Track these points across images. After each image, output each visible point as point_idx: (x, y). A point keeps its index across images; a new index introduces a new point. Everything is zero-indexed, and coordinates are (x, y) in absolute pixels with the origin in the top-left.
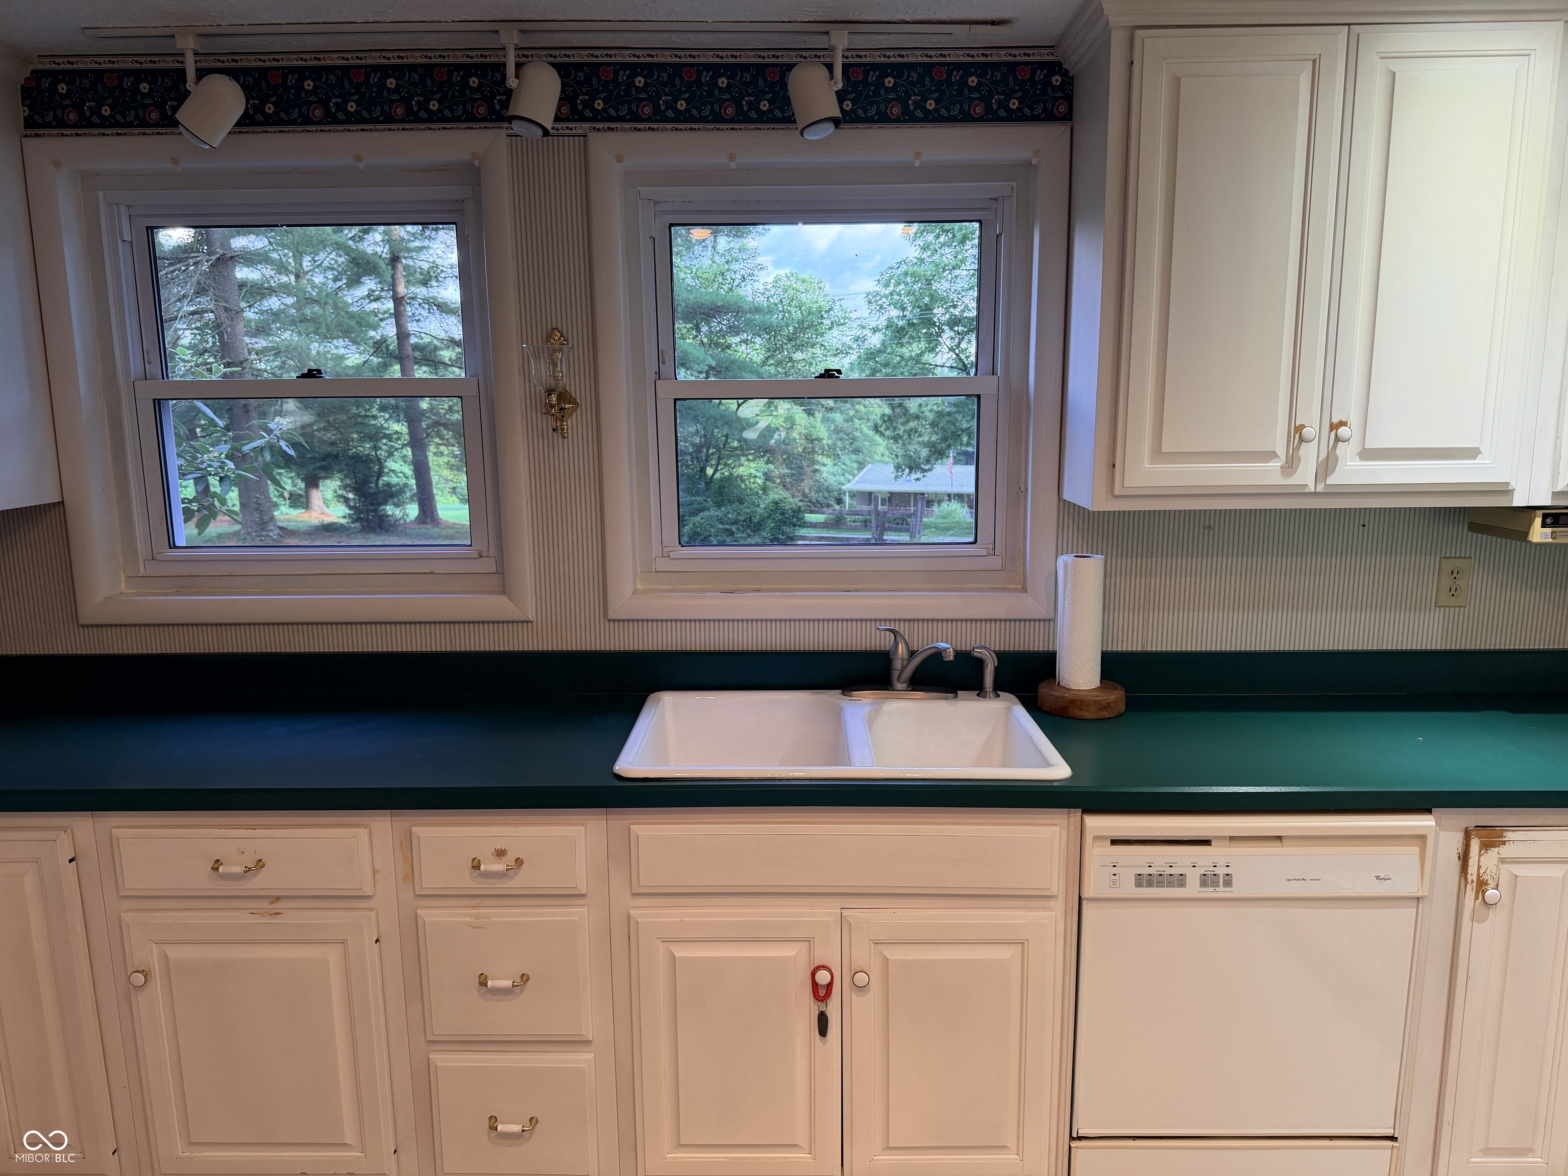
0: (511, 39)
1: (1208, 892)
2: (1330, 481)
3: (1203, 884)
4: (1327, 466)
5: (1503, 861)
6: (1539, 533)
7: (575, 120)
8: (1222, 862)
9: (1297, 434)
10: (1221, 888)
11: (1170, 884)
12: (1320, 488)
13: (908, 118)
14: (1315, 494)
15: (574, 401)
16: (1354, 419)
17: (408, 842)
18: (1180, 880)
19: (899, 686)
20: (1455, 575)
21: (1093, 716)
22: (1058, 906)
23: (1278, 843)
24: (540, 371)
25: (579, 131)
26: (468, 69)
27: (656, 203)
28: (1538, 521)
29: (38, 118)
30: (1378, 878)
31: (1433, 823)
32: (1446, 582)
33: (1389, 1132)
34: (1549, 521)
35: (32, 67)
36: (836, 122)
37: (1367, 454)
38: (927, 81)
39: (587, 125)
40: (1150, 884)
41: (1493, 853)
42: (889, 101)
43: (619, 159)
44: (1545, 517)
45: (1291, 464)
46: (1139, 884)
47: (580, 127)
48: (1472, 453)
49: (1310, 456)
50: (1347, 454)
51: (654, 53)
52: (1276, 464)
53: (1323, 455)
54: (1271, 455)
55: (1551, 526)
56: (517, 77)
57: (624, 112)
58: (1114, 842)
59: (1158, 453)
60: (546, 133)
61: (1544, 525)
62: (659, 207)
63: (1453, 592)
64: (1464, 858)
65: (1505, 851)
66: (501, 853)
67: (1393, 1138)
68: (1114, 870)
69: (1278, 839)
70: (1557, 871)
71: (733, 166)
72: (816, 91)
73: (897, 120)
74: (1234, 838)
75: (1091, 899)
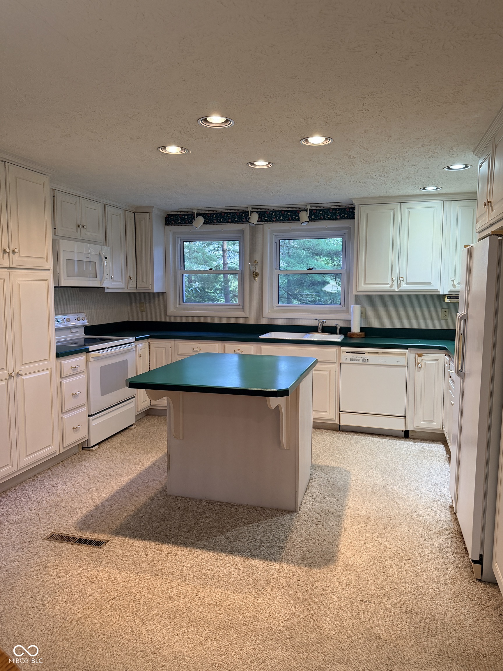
0: (250, 210)
1: (364, 363)
2: (400, 289)
3: (363, 361)
4: (399, 286)
5: (423, 359)
6: (447, 300)
7: (261, 222)
8: (367, 357)
10: (366, 362)
11: (357, 361)
13: (325, 219)
14: (397, 291)
15: (258, 274)
16: (404, 277)
17: (224, 348)
18: (359, 360)
19: (319, 332)
20: (445, 312)
22: (337, 365)
24: (252, 268)
25: (262, 224)
26: (242, 213)
27: (277, 236)
28: (446, 298)
29: (168, 223)
30: (397, 361)
31: (408, 351)
32: (443, 314)
33: (403, 415)
34: (449, 298)
35: (168, 214)
36: (308, 222)
37: (407, 284)
38: (329, 212)
39: (264, 222)
40: (353, 361)
41: (420, 358)
42: (321, 216)
43: (269, 228)
44: (448, 297)
45: (392, 285)
46: (351, 361)
47: (262, 223)
48: (430, 283)
49: (395, 284)
50: (403, 284)
52: (389, 286)
53: (398, 284)
54: (388, 284)
55: (449, 299)
56: (251, 215)
57: (270, 220)
58: (346, 353)
59: (365, 283)
60: (255, 225)
62: (277, 237)
63: (445, 316)
64: (415, 359)
65: (423, 357)
66: (239, 350)
67: (405, 417)
68: (346, 358)
69: (378, 353)
70: (434, 362)
71: (290, 229)
72: (304, 216)
73: (322, 220)
74: (369, 353)
75: (342, 363)
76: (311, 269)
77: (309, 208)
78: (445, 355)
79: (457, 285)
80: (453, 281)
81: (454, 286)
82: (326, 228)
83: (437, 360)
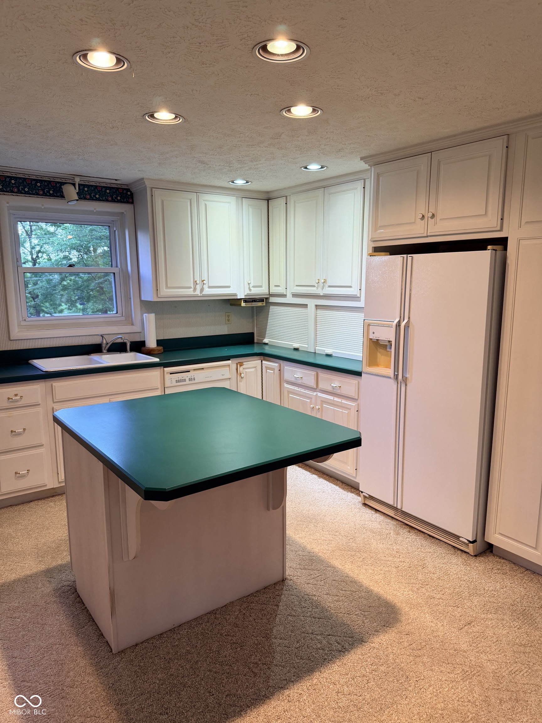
1: (191, 382)
2: (203, 293)
3: (190, 380)
4: (202, 290)
5: (244, 369)
6: (243, 304)
8: (193, 375)
9: (195, 283)
10: (193, 381)
11: (183, 382)
12: (201, 295)
13: (91, 199)
14: (200, 296)
16: (206, 279)
18: (185, 380)
19: (105, 351)
20: (228, 316)
21: (157, 353)
22: (159, 390)
23: (203, 370)
28: (243, 301)
30: (222, 375)
31: (231, 362)
32: (227, 318)
37: (209, 287)
38: (96, 190)
40: (179, 382)
42: (86, 194)
43: (8, 203)
44: (244, 300)
45: (195, 290)
46: (176, 382)
48: (229, 287)
49: (198, 287)
50: (206, 287)
51: (17, 174)
52: (192, 290)
53: (201, 288)
54: (191, 288)
55: (245, 302)
57: (8, 190)
58: (171, 374)
59: (167, 287)
61: (244, 302)
62: (14, 216)
63: (229, 320)
64: (237, 369)
65: (244, 366)
66: (16, 395)
68: (171, 380)
69: (203, 369)
70: (253, 370)
71: (43, 207)
72: (71, 191)
73: (89, 199)
74: (194, 370)
75: (167, 387)
76: (72, 266)
77: (77, 180)
78: (262, 361)
79: (252, 289)
80: (249, 284)
81: (250, 290)
82: (95, 211)
83: (255, 367)
